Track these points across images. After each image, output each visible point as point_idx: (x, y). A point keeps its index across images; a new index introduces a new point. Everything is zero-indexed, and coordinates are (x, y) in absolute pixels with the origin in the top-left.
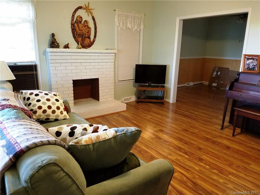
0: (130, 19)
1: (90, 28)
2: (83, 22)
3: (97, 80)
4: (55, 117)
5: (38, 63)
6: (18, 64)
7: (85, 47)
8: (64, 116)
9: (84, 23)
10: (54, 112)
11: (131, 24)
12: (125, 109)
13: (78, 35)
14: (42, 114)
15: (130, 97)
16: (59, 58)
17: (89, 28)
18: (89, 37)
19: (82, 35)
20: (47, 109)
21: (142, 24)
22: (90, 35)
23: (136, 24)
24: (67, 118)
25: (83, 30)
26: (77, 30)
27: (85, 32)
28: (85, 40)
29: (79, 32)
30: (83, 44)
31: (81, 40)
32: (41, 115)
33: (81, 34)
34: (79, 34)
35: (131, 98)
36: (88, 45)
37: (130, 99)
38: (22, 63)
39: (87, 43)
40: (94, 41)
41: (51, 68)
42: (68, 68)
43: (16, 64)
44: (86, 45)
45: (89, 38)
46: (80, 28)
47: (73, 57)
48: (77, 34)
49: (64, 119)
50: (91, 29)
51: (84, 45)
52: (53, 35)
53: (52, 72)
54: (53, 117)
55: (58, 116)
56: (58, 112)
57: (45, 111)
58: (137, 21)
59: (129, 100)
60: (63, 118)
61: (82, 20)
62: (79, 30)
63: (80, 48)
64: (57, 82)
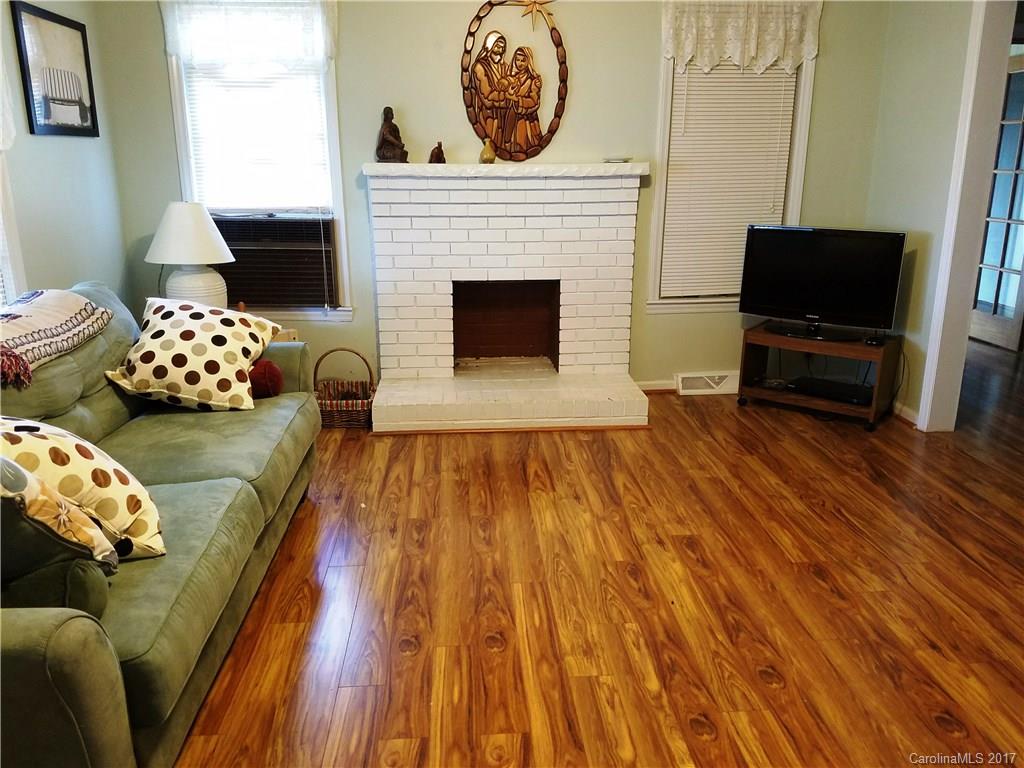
0: (741, 23)
1: (539, 76)
2: (508, 57)
3: (554, 286)
4: (198, 397)
5: (338, 216)
6: (280, 216)
7: (511, 156)
8: (231, 399)
9: (515, 58)
10: (192, 378)
11: (745, 41)
12: (644, 421)
13: (487, 108)
14: (153, 380)
15: (717, 374)
16: (404, 197)
17: (532, 78)
18: (531, 114)
19: (500, 108)
20: (169, 365)
21: (810, 37)
22: (537, 104)
23: (773, 39)
24: (242, 407)
25: (508, 87)
26: (485, 88)
27: (514, 98)
28: (514, 126)
29: (490, 98)
30: (506, 142)
31: (498, 128)
32: (148, 382)
33: (497, 104)
34: (488, 103)
35: (722, 378)
36: (525, 148)
37: (718, 384)
38: (287, 211)
39: (520, 140)
40: (552, 131)
41: (378, 236)
42: (437, 236)
43: (271, 215)
44: (518, 149)
45: (533, 117)
46: (496, 80)
47: (455, 197)
48: (483, 104)
49: (232, 409)
50: (540, 81)
51: (508, 148)
52: (388, 113)
53: (379, 249)
54: (189, 394)
55: (207, 393)
56: (209, 381)
57: (160, 372)
58: (777, 28)
59: (713, 388)
60: (228, 405)
61: (505, 46)
62: (489, 89)
63: (491, 161)
64: (395, 285)
